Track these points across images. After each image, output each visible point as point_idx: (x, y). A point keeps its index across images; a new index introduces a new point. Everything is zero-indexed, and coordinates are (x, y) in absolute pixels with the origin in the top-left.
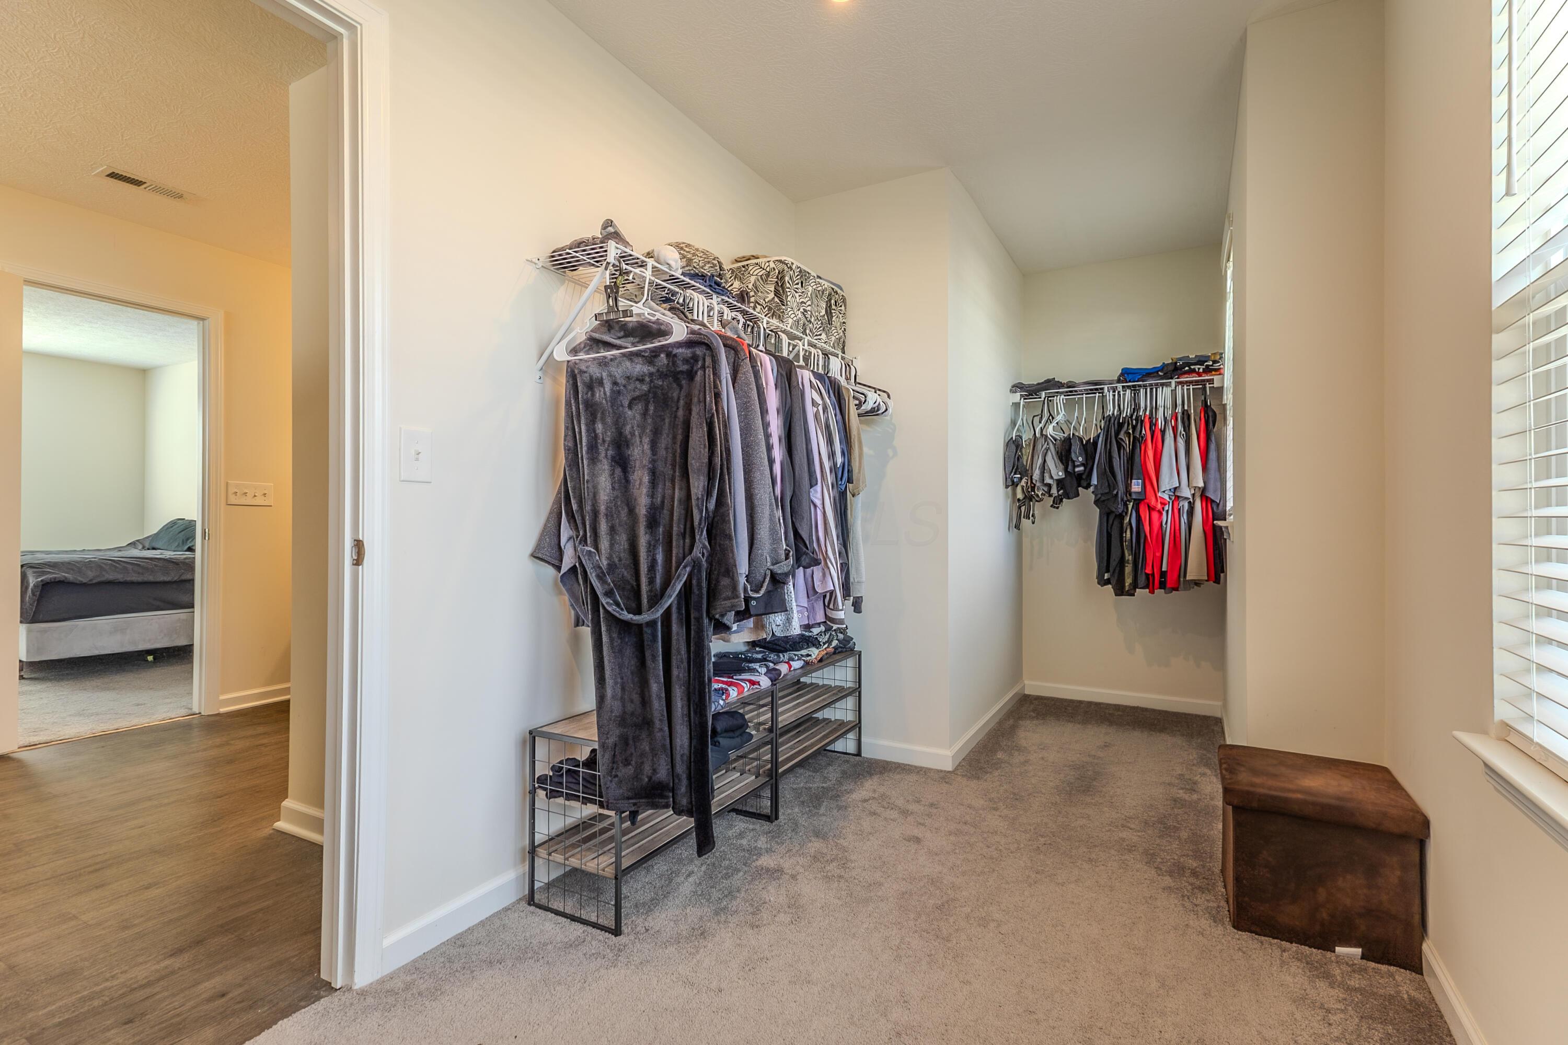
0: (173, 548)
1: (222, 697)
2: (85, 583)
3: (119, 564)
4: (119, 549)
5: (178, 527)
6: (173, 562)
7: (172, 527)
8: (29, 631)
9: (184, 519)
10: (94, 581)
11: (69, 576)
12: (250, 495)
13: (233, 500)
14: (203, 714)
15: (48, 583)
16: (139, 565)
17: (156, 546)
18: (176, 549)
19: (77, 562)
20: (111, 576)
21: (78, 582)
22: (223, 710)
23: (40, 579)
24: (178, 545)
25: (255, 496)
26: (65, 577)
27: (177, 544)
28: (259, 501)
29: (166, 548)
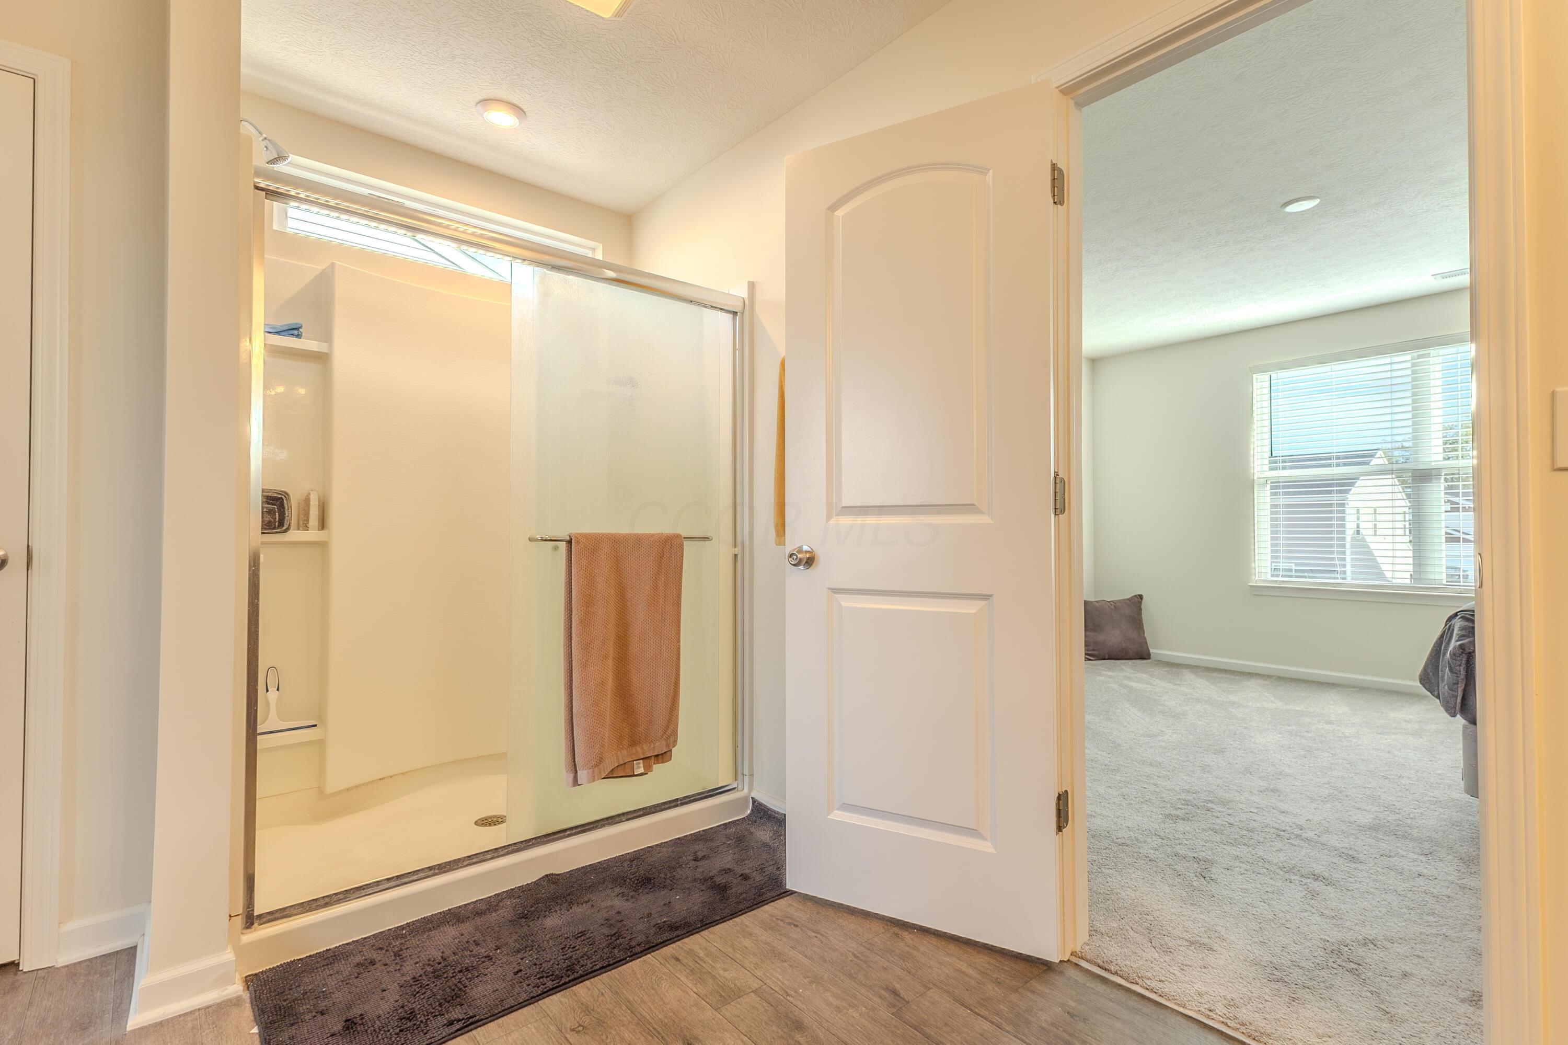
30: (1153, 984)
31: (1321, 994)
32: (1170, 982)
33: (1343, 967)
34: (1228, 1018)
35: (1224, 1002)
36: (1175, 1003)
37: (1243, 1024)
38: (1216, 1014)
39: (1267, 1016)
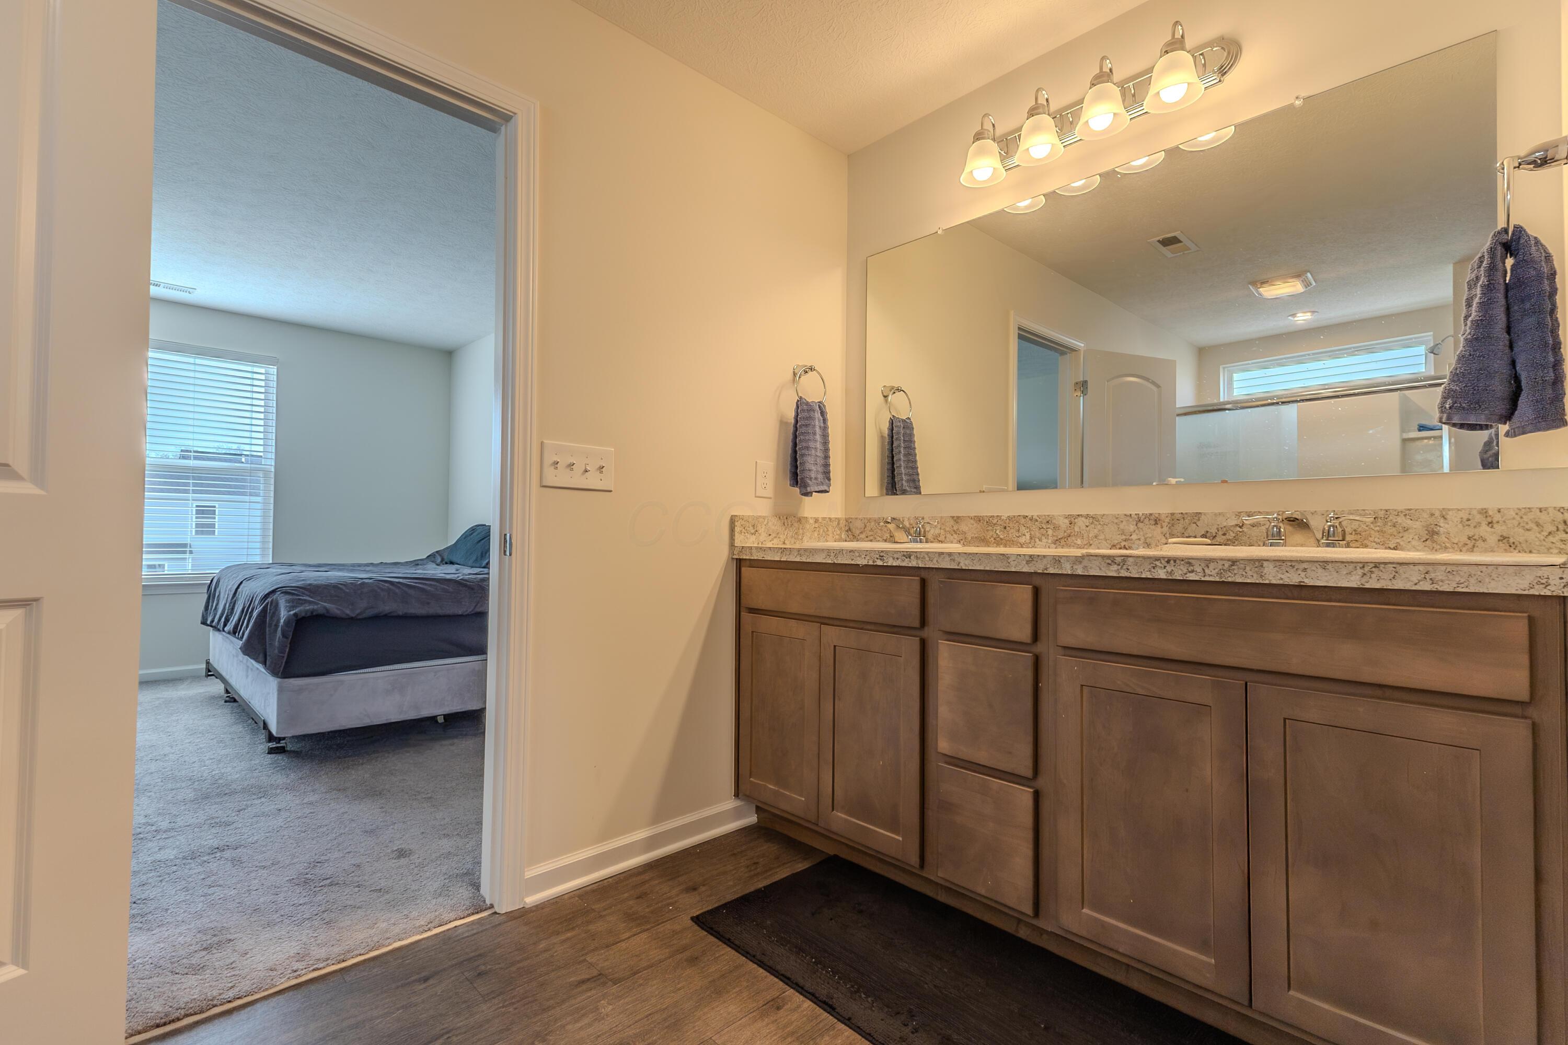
0: (470, 563)
1: (530, 873)
2: (352, 618)
3: (399, 588)
4: (416, 563)
5: (478, 534)
6: (466, 586)
7: (472, 534)
8: (281, 690)
9: (485, 525)
10: (364, 615)
11: (333, 608)
12: (578, 469)
13: (552, 478)
14: (497, 909)
15: (303, 618)
16: (422, 590)
17: (454, 560)
18: (474, 565)
19: (345, 585)
20: (388, 607)
21: (344, 616)
22: (532, 900)
23: (292, 613)
24: (476, 560)
25: (586, 471)
26: (325, 608)
27: (474, 558)
28: (593, 481)
29: (462, 563)
30: (231, 994)
31: (337, 908)
32: (239, 982)
33: (325, 886)
34: (313, 965)
35: (295, 959)
36: (264, 991)
37: (328, 959)
38: (302, 970)
39: (331, 943)
